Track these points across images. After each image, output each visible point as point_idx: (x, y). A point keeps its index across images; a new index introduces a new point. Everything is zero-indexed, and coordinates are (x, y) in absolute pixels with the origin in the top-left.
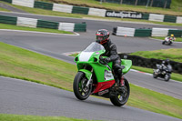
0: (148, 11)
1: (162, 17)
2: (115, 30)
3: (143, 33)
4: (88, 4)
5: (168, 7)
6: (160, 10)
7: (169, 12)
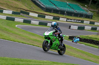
3: (81, 28)
5: (91, 18)
7: (92, 20)
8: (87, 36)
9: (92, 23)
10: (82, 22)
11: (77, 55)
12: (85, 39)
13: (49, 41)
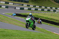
1: (26, 5)
2: (15, 8)
3: (22, 9)
5: (28, 3)
7: (28, 4)
8: (25, 13)
9: (28, 6)
10: (23, 5)
11: (19, 25)
12: (24, 15)
13: (29, 23)
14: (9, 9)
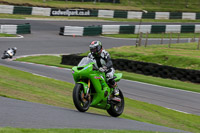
0: (97, 7)
1: (112, 13)
2: (62, 29)
4: (30, 3)
5: (118, 2)
6: (109, 6)
14: (35, 36)
